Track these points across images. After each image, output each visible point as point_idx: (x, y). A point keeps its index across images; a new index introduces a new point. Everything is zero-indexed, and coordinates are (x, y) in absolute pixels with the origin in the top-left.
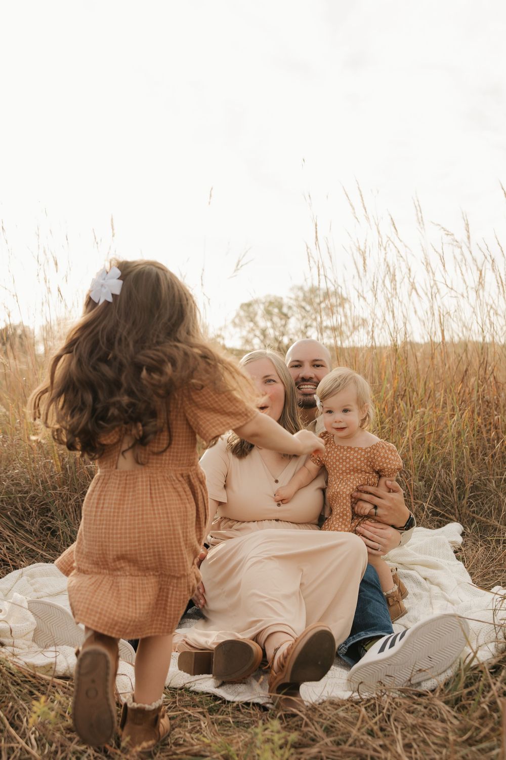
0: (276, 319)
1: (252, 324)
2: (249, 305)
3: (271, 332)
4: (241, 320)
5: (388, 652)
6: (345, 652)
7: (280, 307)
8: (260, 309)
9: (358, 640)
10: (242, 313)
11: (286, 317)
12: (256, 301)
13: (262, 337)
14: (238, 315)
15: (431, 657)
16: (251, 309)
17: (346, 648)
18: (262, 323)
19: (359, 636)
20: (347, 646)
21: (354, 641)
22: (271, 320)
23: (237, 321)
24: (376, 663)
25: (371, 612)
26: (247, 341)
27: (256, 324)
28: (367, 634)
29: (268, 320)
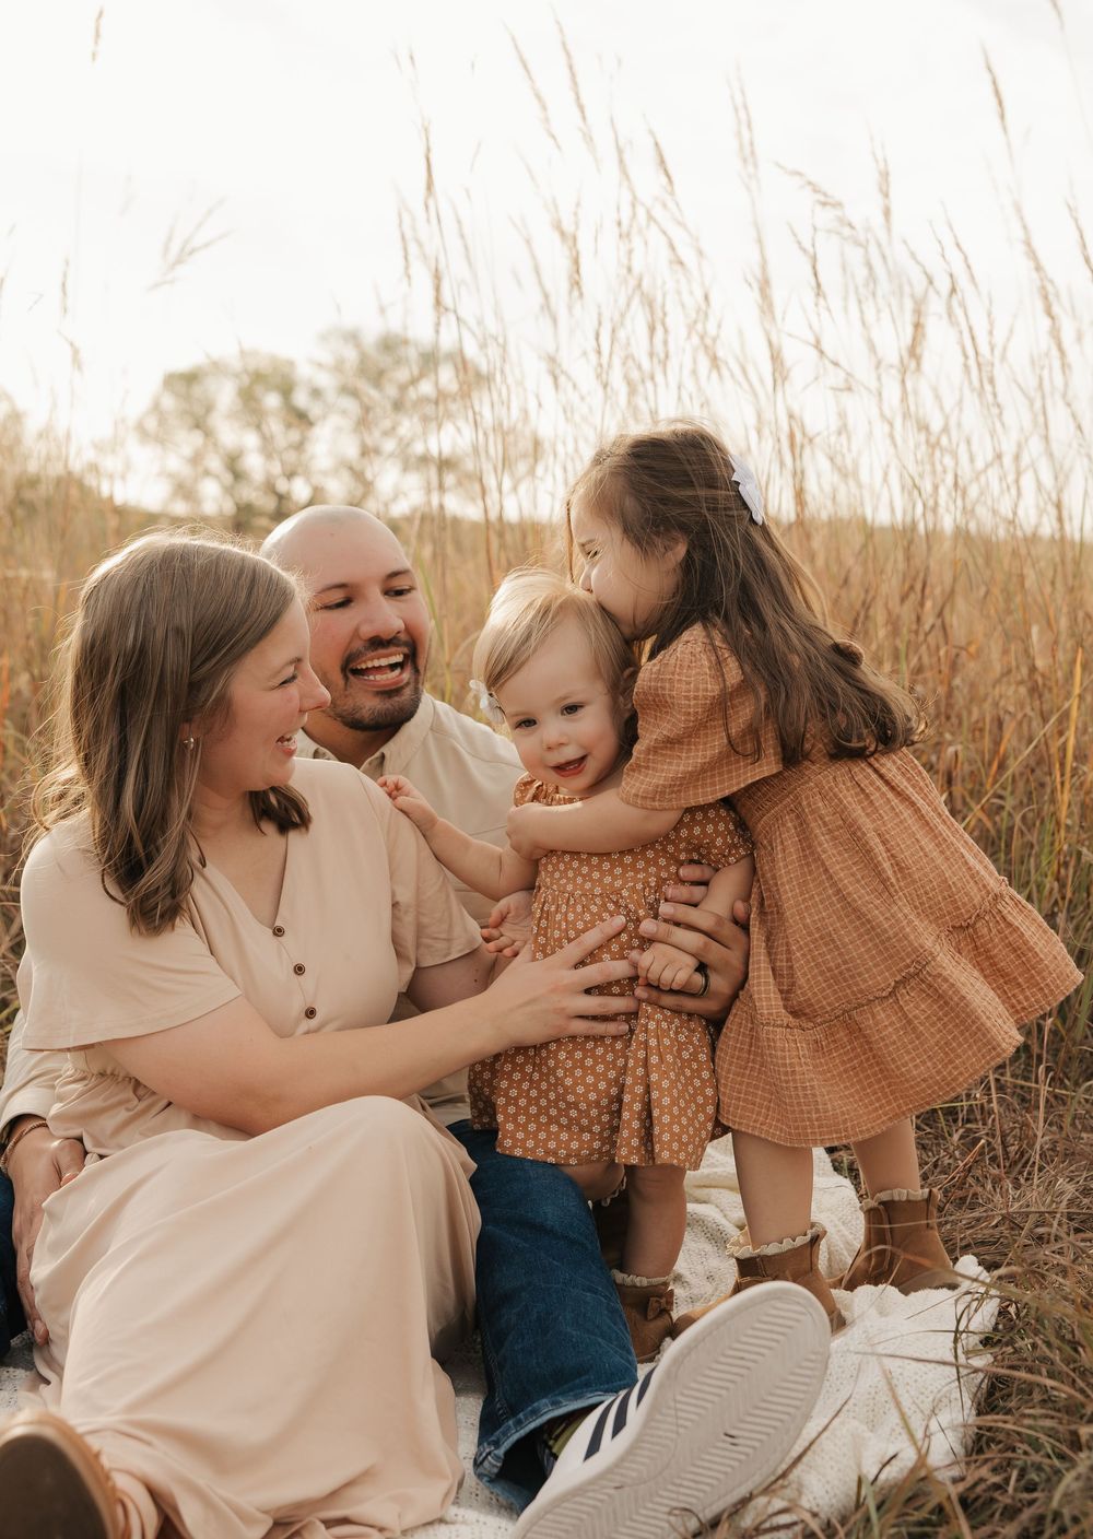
0: (275, 426)
1: (197, 439)
2: (191, 378)
3: (254, 463)
4: (162, 421)
5: (611, 1447)
6: (496, 1470)
7: (286, 390)
8: (225, 395)
9: (532, 1426)
10: (169, 402)
11: (301, 418)
12: (217, 368)
13: (228, 478)
14: (156, 407)
15: (733, 1432)
16: (197, 391)
17: (497, 1458)
18: (232, 434)
19: (536, 1413)
20: (501, 1452)
21: (522, 1432)
22: (258, 427)
23: (151, 424)
24: (579, 1491)
25: (569, 1330)
26: (184, 490)
27: (208, 433)
28: (556, 1404)
29: (249, 424)
